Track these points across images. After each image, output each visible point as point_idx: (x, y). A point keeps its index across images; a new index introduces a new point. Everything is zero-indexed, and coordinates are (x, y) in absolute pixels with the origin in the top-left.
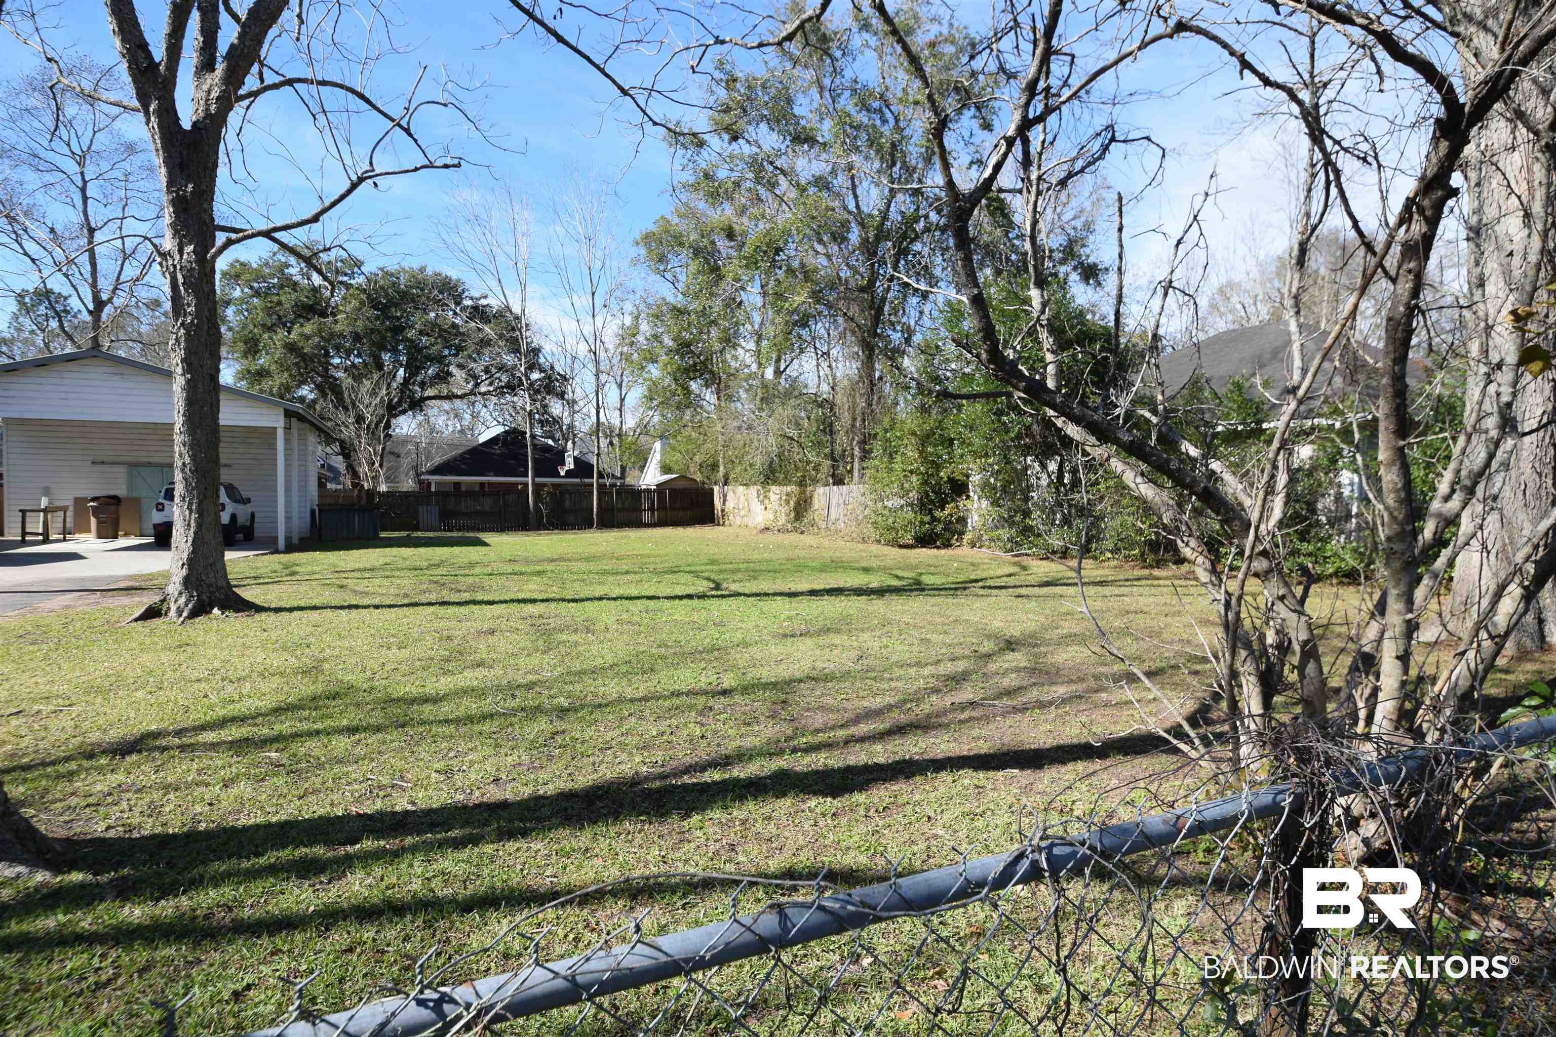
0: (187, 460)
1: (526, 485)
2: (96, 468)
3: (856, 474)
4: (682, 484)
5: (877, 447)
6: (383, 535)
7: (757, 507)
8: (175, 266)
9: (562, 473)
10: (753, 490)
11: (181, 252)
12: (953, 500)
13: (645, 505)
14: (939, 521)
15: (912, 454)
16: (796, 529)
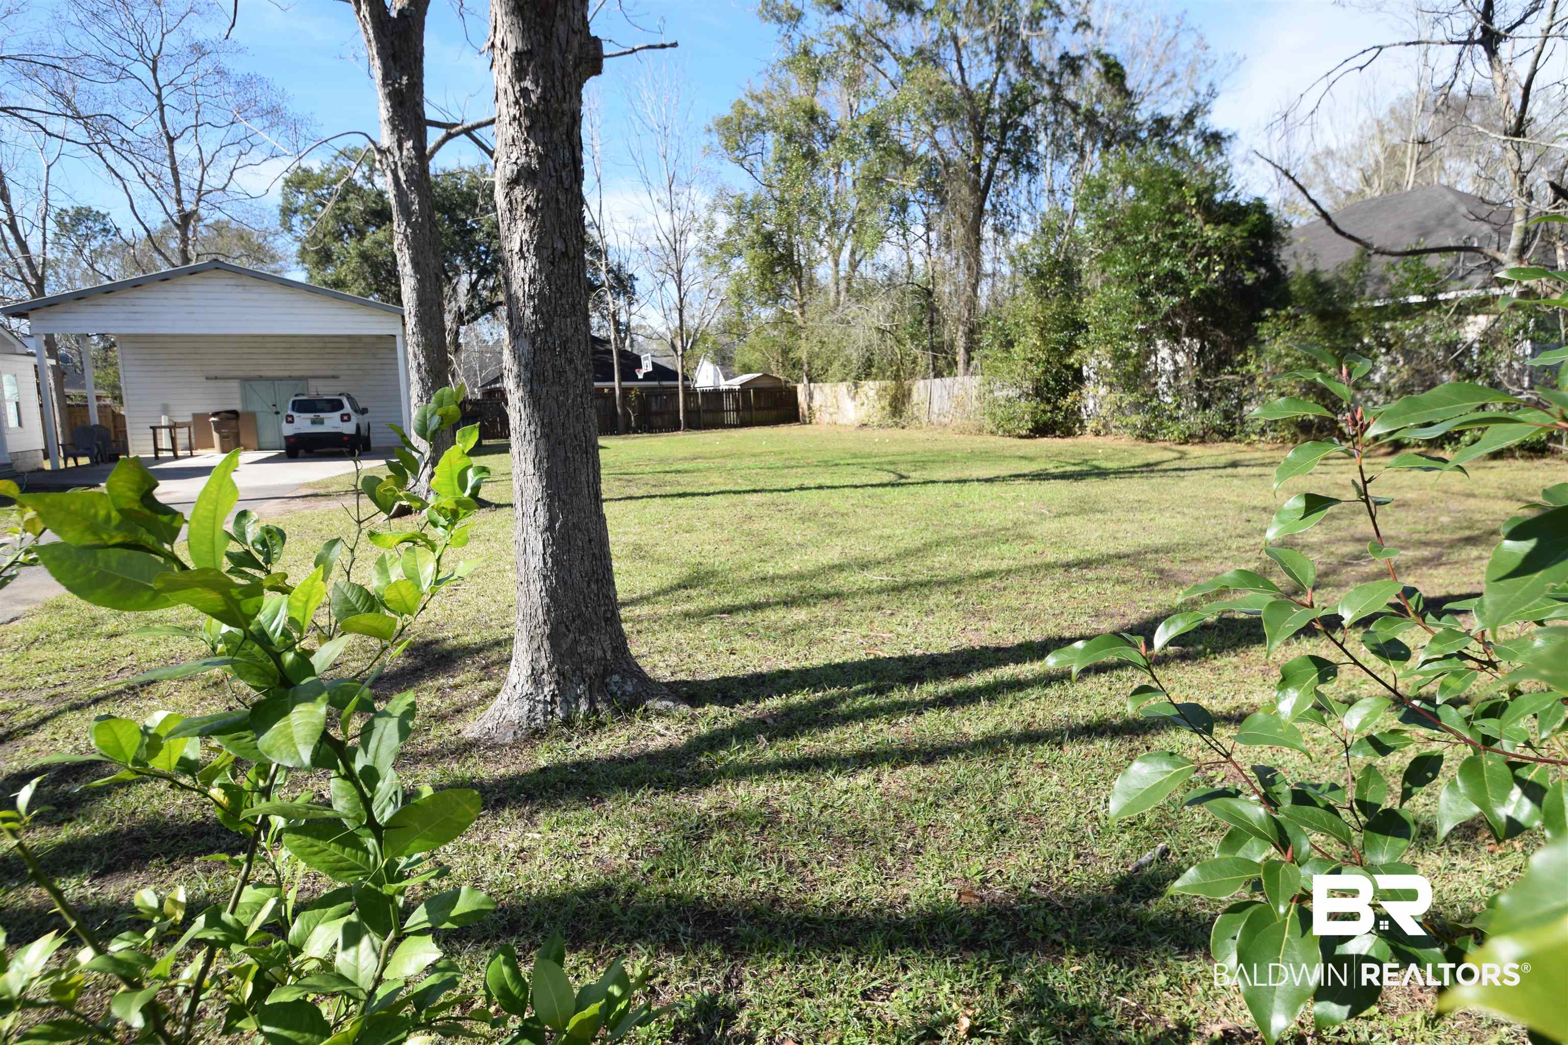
1: (613, 389)
2: (211, 383)
3: (961, 365)
4: (766, 383)
5: (987, 338)
7: (848, 404)
8: (395, 163)
9: (640, 376)
10: (843, 387)
11: (400, 148)
12: (1075, 388)
13: (729, 405)
14: (1060, 409)
15: (1035, 339)
16: (897, 424)
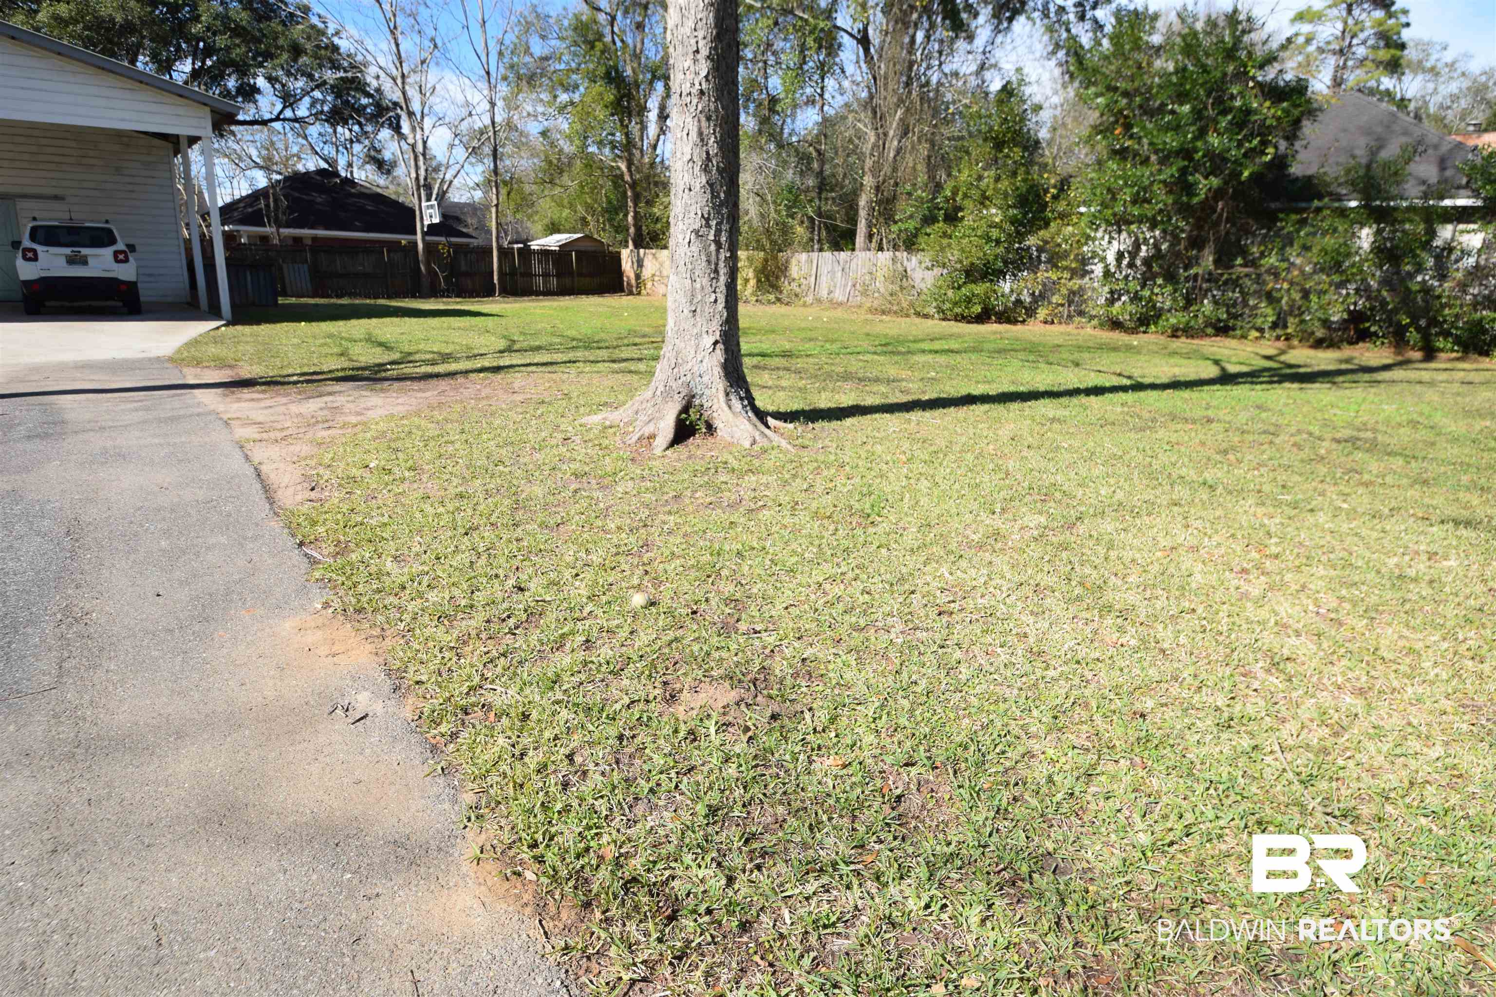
0: (713, 149)
1: (413, 242)
3: (861, 240)
6: (281, 300)
13: (537, 268)
16: (779, 300)
